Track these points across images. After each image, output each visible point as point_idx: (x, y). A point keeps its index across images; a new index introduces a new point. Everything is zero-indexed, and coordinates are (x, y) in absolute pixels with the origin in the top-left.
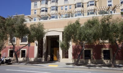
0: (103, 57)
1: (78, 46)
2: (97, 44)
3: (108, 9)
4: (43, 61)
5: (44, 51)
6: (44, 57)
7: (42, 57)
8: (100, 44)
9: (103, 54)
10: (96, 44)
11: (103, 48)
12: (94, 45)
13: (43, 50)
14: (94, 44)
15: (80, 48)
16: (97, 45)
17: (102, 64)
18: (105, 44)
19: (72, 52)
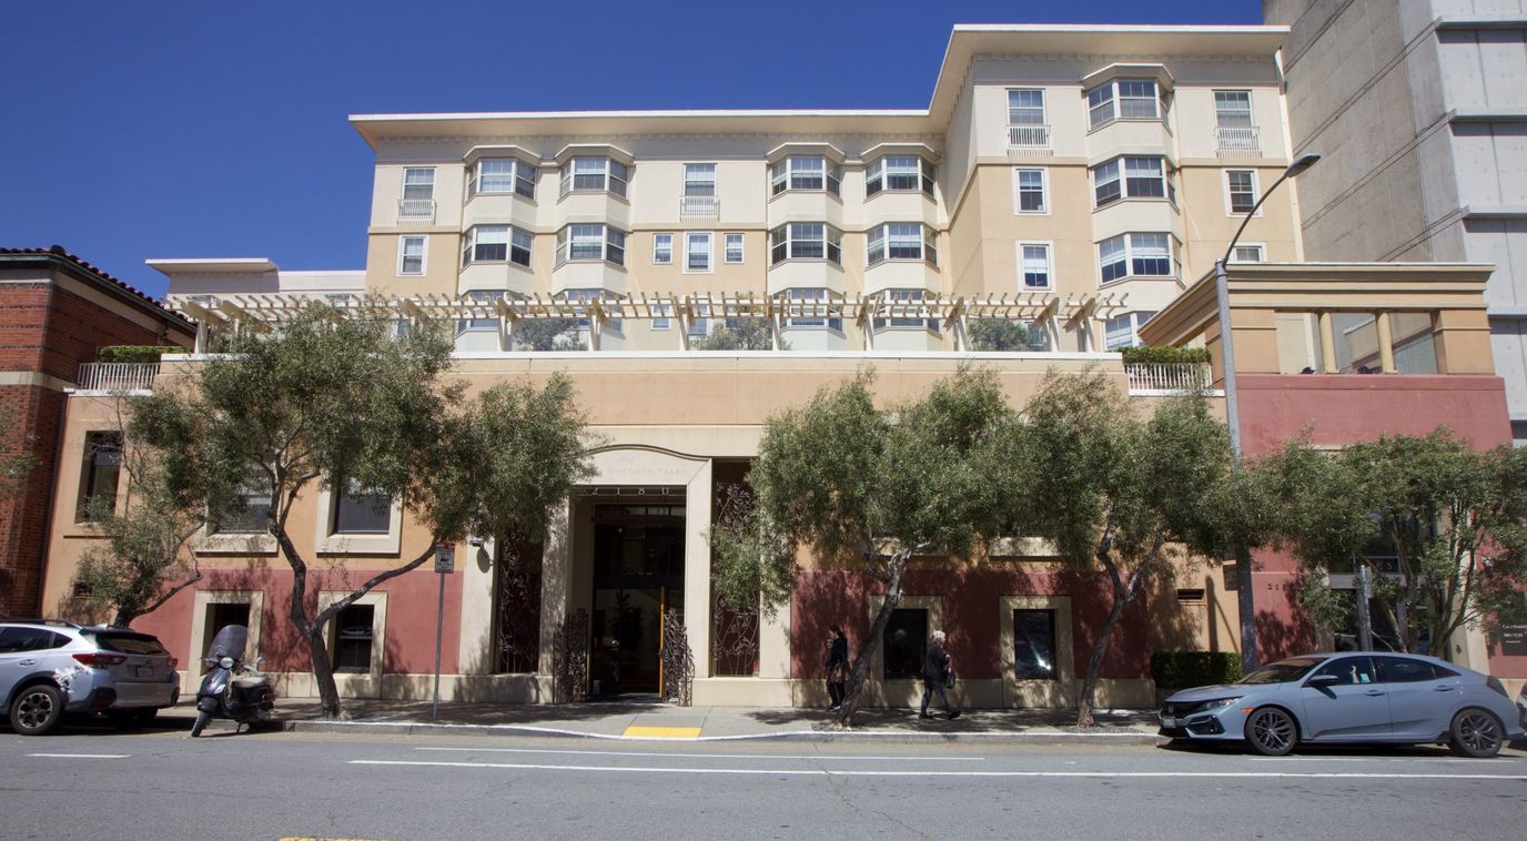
0: (1012, 659)
1: (838, 579)
2: (975, 563)
3: (1041, 318)
4: (546, 696)
5: (555, 611)
6: (554, 668)
7: (533, 666)
8: (992, 566)
9: (1009, 639)
10: (965, 567)
11: (1012, 595)
12: (951, 576)
13: (545, 607)
14: (955, 567)
15: (849, 591)
16: (971, 574)
17: (1004, 709)
18: (1026, 568)
19: (788, 625)
